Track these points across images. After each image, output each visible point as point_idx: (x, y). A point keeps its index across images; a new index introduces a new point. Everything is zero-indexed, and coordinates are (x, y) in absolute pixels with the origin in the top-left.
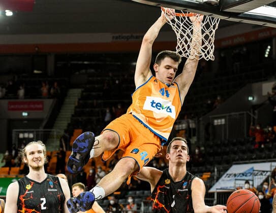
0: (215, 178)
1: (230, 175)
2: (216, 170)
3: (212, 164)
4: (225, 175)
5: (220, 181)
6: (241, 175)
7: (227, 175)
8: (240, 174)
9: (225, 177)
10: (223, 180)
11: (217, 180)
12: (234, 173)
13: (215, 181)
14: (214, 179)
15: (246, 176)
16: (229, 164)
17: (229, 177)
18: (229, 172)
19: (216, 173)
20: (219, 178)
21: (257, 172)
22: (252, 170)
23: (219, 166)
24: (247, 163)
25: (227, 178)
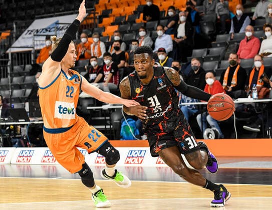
0: (14, 36)
1: (32, 31)
2: (14, 26)
3: (12, 20)
4: (26, 32)
5: (20, 39)
6: (44, 31)
7: (28, 31)
8: (43, 29)
9: (26, 34)
10: (24, 38)
11: (17, 38)
12: (36, 29)
13: (14, 39)
14: (13, 38)
15: (50, 31)
16: (32, 19)
17: (30, 34)
18: (30, 28)
19: (15, 31)
20: (20, 36)
21: (62, 26)
22: (57, 23)
23: (19, 22)
24: (52, 16)
25: (28, 36)
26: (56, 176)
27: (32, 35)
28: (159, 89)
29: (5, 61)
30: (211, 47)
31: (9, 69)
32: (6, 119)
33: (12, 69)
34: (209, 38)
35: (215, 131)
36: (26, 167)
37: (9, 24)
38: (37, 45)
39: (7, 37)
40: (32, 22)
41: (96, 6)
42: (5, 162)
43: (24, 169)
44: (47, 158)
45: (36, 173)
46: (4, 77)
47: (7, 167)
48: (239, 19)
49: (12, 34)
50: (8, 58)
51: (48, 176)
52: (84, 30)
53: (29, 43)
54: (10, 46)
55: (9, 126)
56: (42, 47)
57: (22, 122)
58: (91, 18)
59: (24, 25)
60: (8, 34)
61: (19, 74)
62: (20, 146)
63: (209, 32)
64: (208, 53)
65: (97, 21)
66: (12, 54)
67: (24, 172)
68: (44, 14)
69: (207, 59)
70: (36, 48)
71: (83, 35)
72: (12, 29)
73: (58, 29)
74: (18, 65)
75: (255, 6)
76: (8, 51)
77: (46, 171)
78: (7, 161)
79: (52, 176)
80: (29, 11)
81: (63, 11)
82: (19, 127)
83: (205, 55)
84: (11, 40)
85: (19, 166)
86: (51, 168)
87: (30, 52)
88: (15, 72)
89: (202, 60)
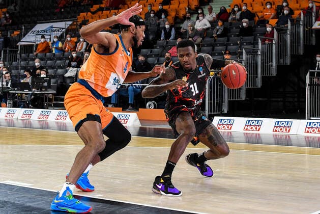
0: (23, 34)
1: (35, 32)
2: (23, 27)
3: (22, 23)
4: (31, 32)
5: (26, 36)
8: (42, 31)
10: (29, 36)
11: (24, 36)
12: (38, 30)
15: (46, 32)
16: (35, 23)
18: (33, 30)
19: (23, 31)
20: (26, 34)
21: (55, 29)
22: (52, 27)
23: (26, 25)
24: (48, 22)
25: (32, 34)
26: (48, 128)
27: (35, 34)
28: (199, 77)
29: (16, 51)
30: (153, 48)
31: (18, 55)
32: (16, 89)
33: (21, 56)
34: (152, 42)
35: (154, 103)
36: (28, 122)
37: (20, 26)
38: (38, 41)
39: (18, 34)
40: (35, 26)
41: (78, 17)
42: (13, 118)
43: (26, 123)
44: (42, 116)
45: (34, 126)
46: (15, 61)
47: (15, 121)
48: (168, 31)
49: (21, 33)
50: (18, 48)
51: (42, 128)
52: (69, 33)
53: (33, 39)
54: (19, 41)
55: (18, 93)
56: (39, 43)
57: (26, 91)
58: (74, 25)
59: (29, 27)
60: (19, 33)
61: (25, 60)
62: (24, 107)
63: (152, 38)
64: (151, 52)
65: (78, 27)
66: (21, 46)
67: (26, 125)
68: (43, 20)
69: (151, 56)
70: (37, 43)
71: (68, 36)
72: (21, 29)
73: (52, 31)
74: (25, 53)
75: (183, 23)
76: (18, 44)
77: (41, 125)
78: (15, 117)
79: (45, 128)
80: (33, 18)
81: (55, 19)
82: (24, 95)
83: (149, 53)
84: (20, 36)
85: (23, 121)
86: (45, 123)
87: (33, 45)
88: (23, 58)
89: (146, 56)
